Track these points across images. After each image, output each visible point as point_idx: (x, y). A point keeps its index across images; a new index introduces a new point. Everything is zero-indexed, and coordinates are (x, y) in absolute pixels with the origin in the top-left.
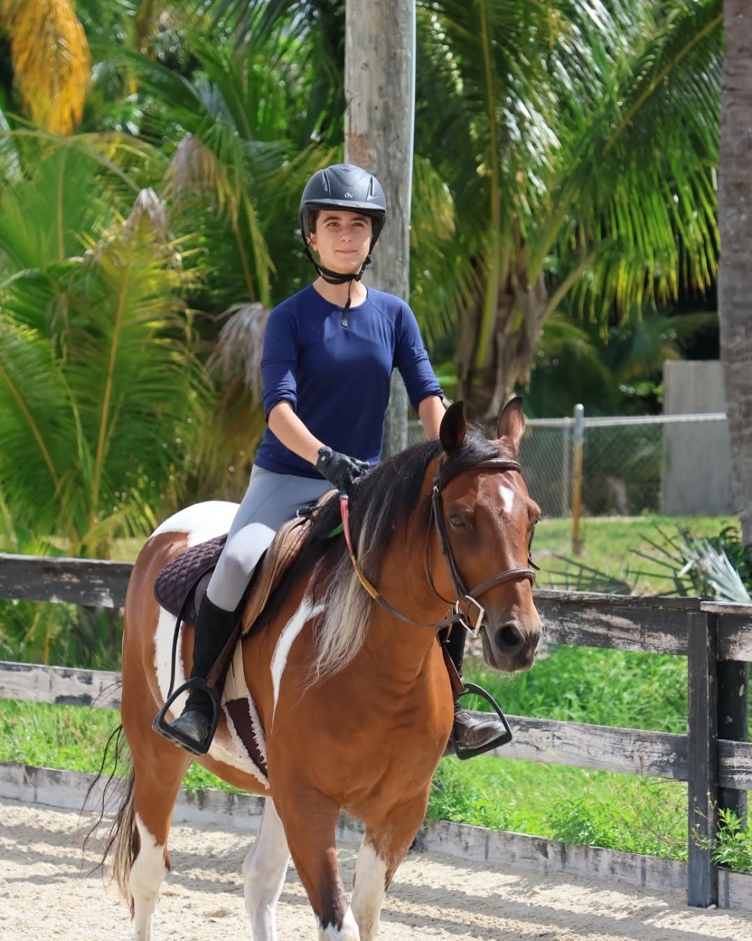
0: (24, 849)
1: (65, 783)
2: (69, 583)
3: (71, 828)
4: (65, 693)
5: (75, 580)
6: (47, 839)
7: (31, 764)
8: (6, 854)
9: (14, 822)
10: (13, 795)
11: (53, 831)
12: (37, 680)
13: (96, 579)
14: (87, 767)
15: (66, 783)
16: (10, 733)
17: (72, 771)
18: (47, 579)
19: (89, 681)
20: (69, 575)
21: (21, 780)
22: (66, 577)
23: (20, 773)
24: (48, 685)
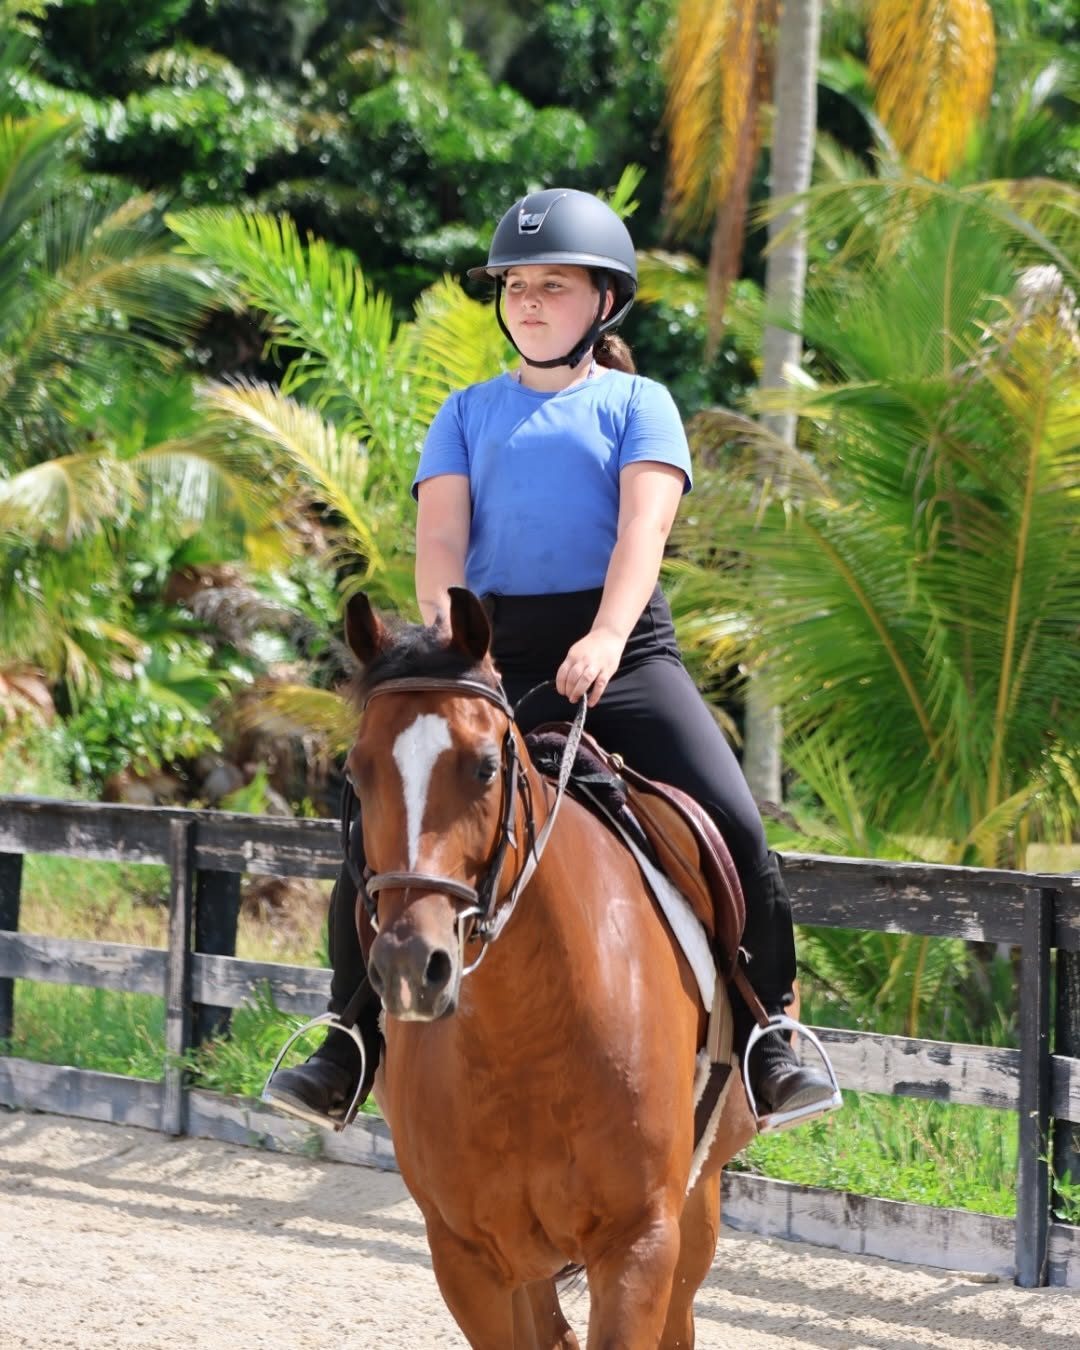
0: (839, 1325)
1: (908, 1223)
2: (914, 902)
3: (914, 1295)
4: (909, 1079)
5: (925, 898)
6: (877, 1311)
7: (855, 1191)
8: (809, 1333)
9: (827, 1283)
10: (831, 1242)
11: (886, 1299)
12: (864, 1056)
13: (957, 896)
14: (944, 1198)
15: (910, 1223)
16: (822, 1141)
17: (920, 1203)
18: (881, 895)
19: (945, 1059)
20: (917, 890)
21: (841, 1217)
22: (910, 893)
23: (838, 1205)
24: (882, 1064)
